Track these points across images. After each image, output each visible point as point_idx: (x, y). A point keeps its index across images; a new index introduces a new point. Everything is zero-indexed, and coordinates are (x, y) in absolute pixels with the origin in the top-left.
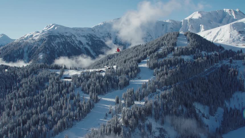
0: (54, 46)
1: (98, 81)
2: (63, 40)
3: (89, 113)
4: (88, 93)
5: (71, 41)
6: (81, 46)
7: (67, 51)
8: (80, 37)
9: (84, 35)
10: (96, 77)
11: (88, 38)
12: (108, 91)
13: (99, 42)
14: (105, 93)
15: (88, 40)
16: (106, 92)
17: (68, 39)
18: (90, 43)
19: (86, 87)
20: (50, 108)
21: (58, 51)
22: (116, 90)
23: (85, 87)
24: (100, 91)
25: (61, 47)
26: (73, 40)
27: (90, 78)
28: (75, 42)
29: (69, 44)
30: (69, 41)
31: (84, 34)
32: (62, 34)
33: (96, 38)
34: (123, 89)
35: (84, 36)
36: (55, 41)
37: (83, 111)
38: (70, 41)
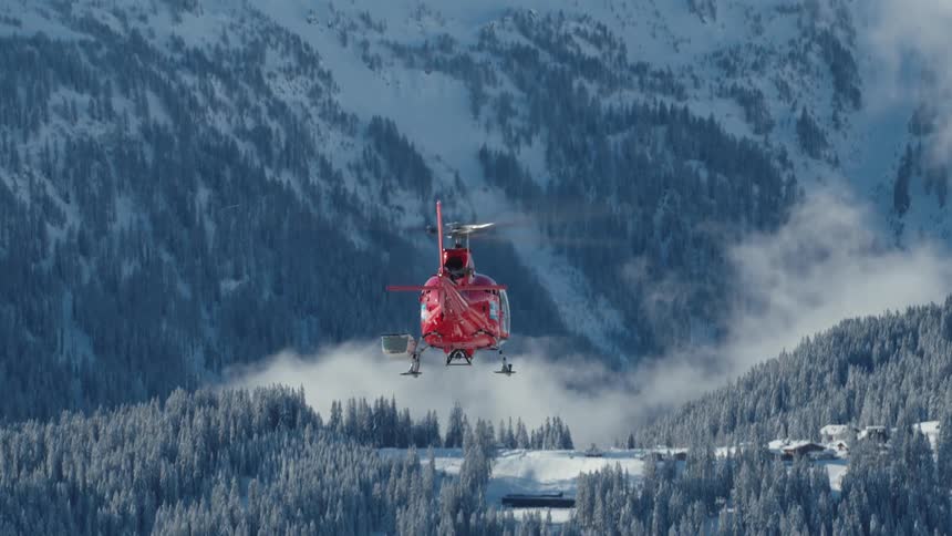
0: (24, 196)
1: (795, 511)
2: (142, 109)
5: (261, 137)
6: (407, 211)
7: (212, 277)
8: (373, 63)
9: (445, 43)
10: (780, 490)
11: (506, 85)
13: (670, 140)
15: (504, 108)
17: (216, 105)
18: (532, 158)
21: (88, 270)
25: (124, 213)
26: (279, 109)
27: (727, 495)
28: (320, 149)
29: (228, 174)
30: (222, 124)
31: (432, 27)
32: (114, 25)
33: (613, 84)
35: (434, 56)
36: (30, 127)
38: (242, 133)
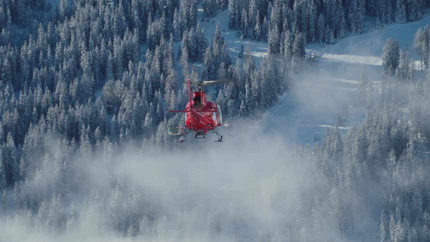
3: (271, 105)
4: (262, 37)
12: (348, 27)
14: (335, 36)
16: (342, 32)
19: (251, 10)
20: (113, 86)
22: (386, 22)
23: (247, 10)
24: (316, 24)
34: (417, 19)
37: (250, 94)
